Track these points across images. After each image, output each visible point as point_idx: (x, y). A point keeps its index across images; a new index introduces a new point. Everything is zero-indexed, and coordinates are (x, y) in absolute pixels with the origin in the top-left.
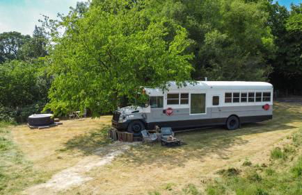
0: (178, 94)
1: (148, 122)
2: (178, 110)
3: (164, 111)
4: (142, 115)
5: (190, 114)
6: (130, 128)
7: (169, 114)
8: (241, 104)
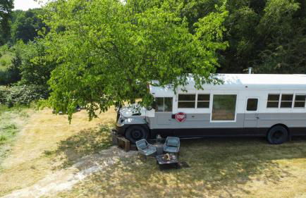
0: (195, 95)
1: (151, 128)
2: (193, 116)
3: (174, 116)
4: (145, 119)
5: (211, 121)
6: (128, 134)
7: (180, 120)
8: (293, 110)
